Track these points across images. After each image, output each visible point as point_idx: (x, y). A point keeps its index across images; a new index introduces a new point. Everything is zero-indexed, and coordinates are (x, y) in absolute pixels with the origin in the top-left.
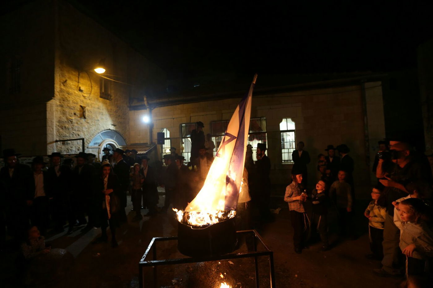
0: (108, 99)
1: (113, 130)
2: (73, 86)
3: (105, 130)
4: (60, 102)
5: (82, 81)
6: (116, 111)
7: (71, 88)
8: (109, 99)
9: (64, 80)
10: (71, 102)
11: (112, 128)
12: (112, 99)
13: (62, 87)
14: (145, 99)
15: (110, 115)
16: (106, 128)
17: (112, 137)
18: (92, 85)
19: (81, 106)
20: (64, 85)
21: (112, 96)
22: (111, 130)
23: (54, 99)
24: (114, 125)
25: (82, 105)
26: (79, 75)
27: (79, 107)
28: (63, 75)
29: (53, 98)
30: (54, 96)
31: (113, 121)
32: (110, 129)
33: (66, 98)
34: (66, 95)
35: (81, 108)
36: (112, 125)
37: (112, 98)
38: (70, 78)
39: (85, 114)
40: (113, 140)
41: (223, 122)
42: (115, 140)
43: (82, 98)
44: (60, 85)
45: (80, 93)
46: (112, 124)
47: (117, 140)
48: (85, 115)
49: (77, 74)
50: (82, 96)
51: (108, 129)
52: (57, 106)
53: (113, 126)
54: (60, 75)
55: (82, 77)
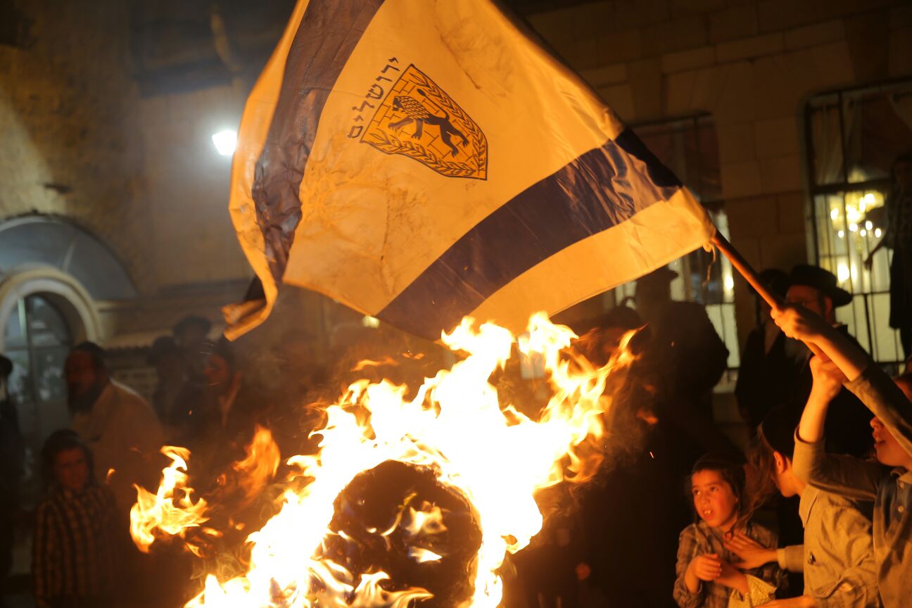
1: (56, 215)
3: (9, 218)
6: (61, 107)
8: (18, 41)
11: (48, 202)
14: (216, 23)
15: (34, 133)
16: (14, 209)
17: (51, 256)
22: (44, 215)
24: (59, 188)
31: (50, 162)
32: (35, 213)
36: (48, 186)
40: (61, 268)
41: (677, 125)
42: (72, 272)
46: (49, 179)
47: (82, 269)
51: (27, 208)
53: (52, 194)
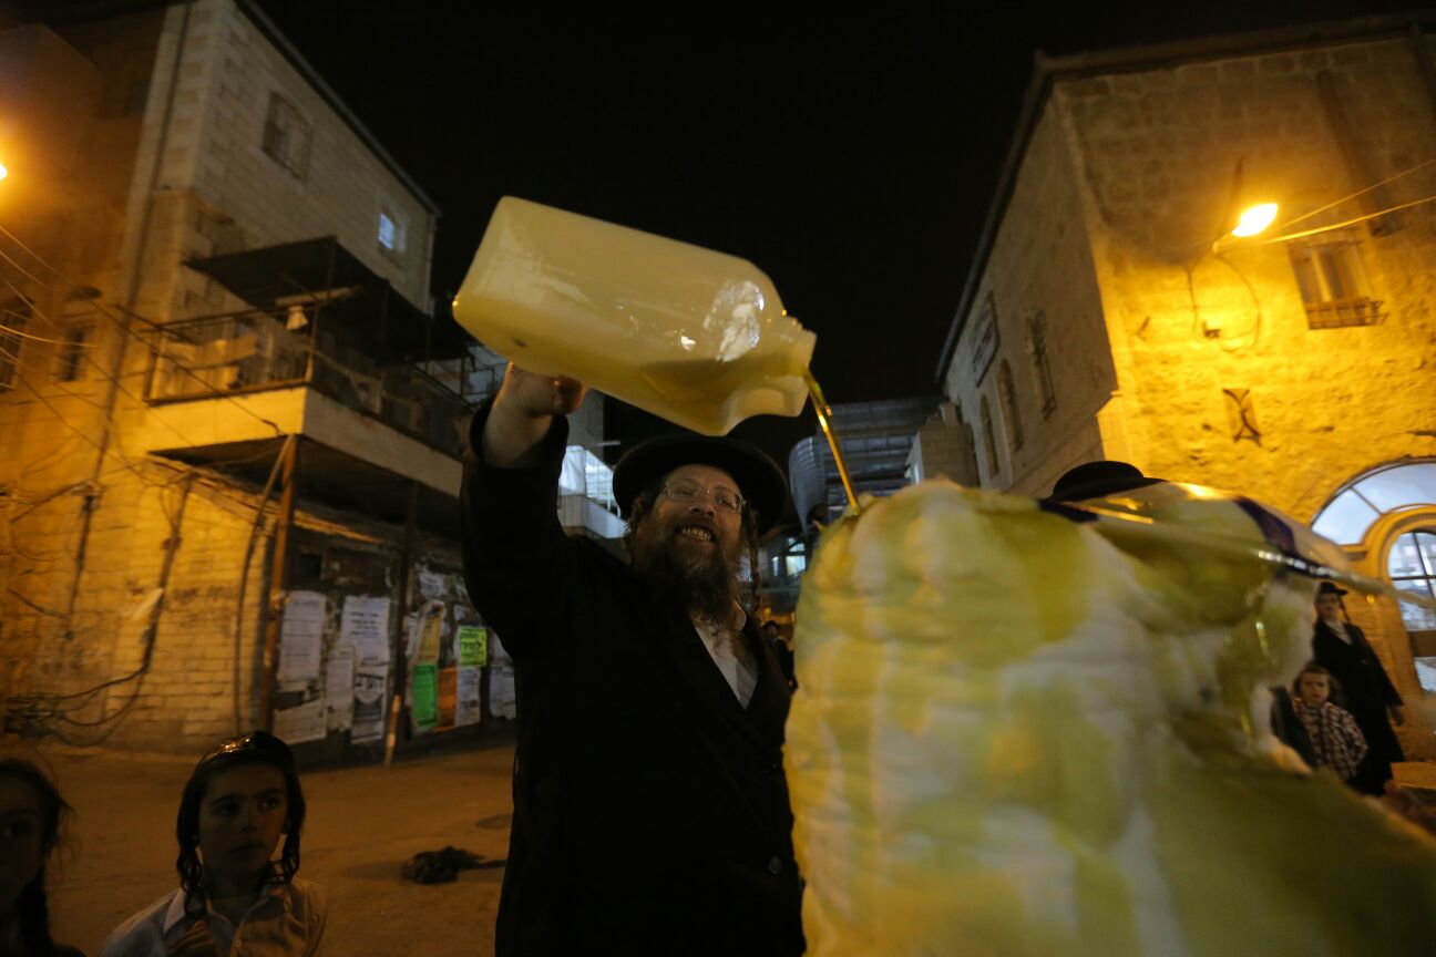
0: (1362, 323)
2: (1176, 331)
4: (1141, 401)
5: (1207, 296)
6: (1424, 363)
7: (1170, 339)
8: (1368, 320)
9: (1141, 320)
10: (1182, 387)
11: (1423, 448)
12: (1386, 315)
13: (1140, 347)
18: (1259, 296)
19: (1227, 392)
20: (1144, 339)
21: (1382, 302)
23: (1119, 396)
24: (1432, 434)
25: (1229, 386)
26: (1190, 281)
27: (1222, 397)
28: (1133, 309)
29: (1114, 393)
30: (1116, 387)
31: (1418, 411)
32: (1406, 456)
33: (1159, 378)
34: (1160, 370)
35: (1229, 397)
36: (1417, 433)
37: (1383, 309)
38: (1158, 307)
39: (1253, 414)
43: (1226, 360)
44: (1130, 343)
45: (1213, 344)
46: (1418, 427)
48: (1254, 420)
49: (1183, 278)
50: (1224, 354)
51: (1397, 454)
52: (1135, 416)
53: (1426, 439)
54: (1121, 312)
55: (1206, 283)
